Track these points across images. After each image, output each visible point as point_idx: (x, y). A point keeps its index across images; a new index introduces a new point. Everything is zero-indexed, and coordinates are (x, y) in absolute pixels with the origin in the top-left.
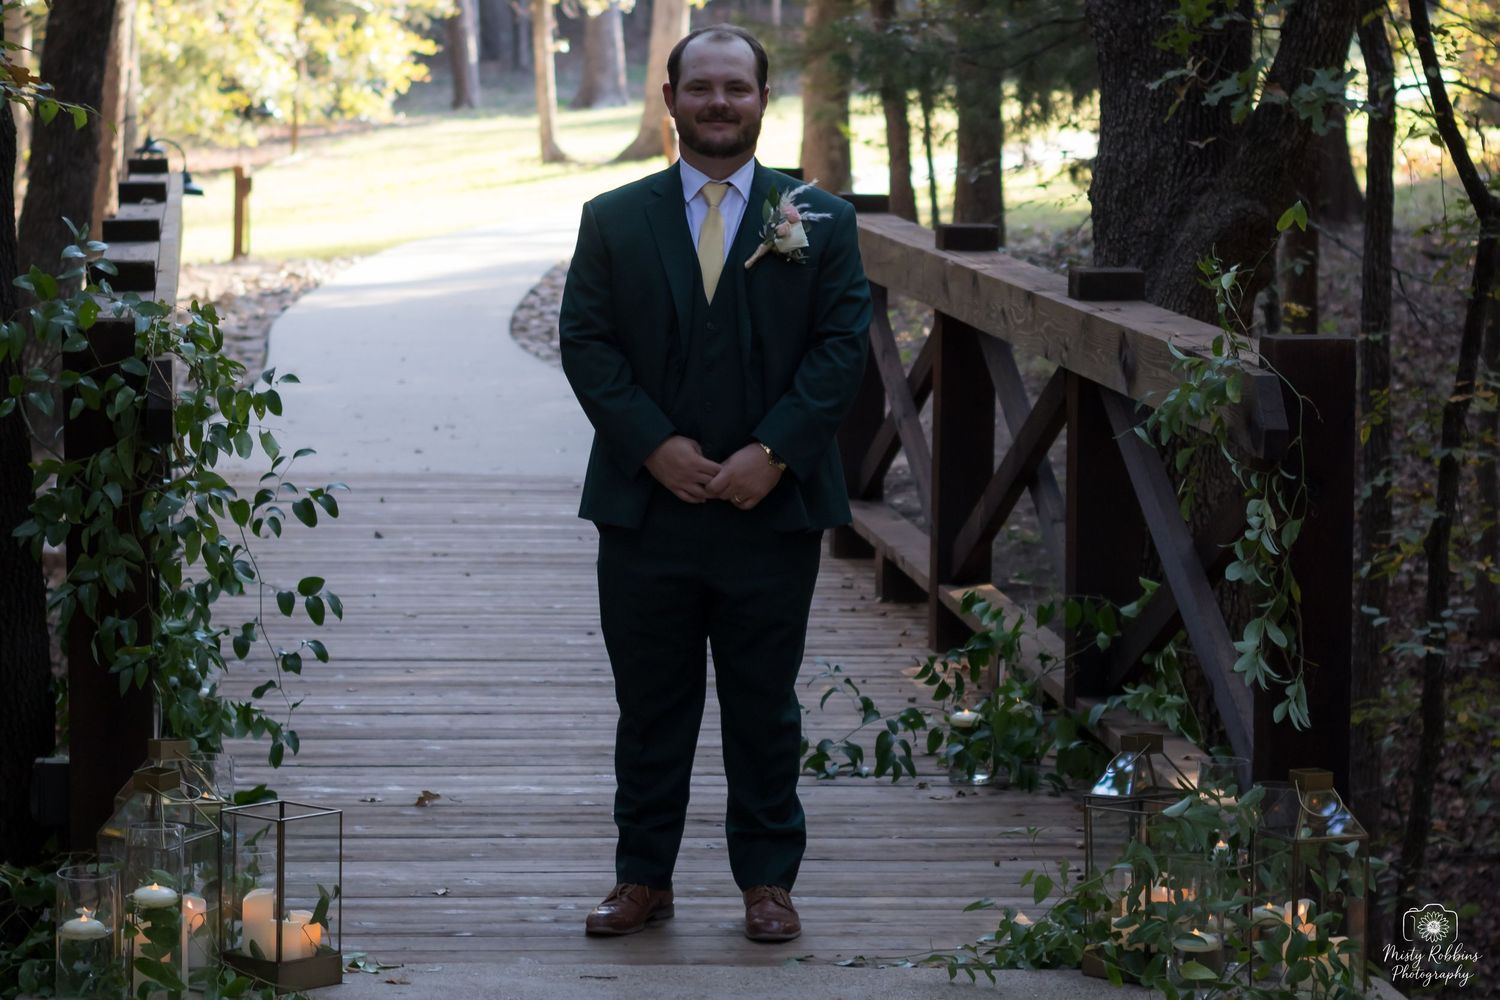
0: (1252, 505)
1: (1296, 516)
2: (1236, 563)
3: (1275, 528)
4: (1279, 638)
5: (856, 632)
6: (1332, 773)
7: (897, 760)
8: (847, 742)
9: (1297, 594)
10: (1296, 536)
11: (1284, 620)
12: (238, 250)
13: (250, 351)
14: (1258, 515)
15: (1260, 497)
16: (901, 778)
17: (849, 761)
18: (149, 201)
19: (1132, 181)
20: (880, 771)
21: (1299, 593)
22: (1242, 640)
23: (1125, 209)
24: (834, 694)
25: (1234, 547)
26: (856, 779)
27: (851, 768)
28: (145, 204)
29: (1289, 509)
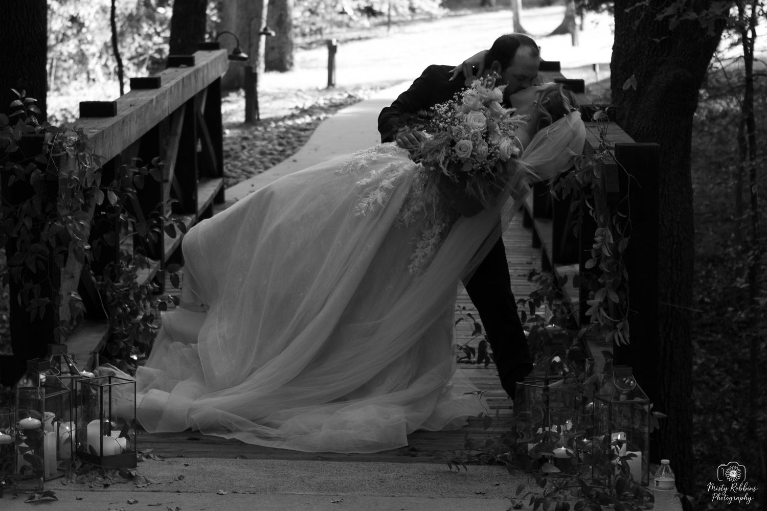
0: (599, 230)
1: (626, 236)
2: (591, 260)
3: (612, 242)
4: (614, 298)
5: (518, 287)
6: (631, 368)
7: (488, 355)
8: (467, 346)
9: (626, 276)
10: (626, 246)
11: (619, 289)
12: (330, 83)
13: (304, 136)
14: (602, 236)
15: (603, 226)
16: (490, 365)
17: (465, 355)
18: (184, 66)
19: (628, 59)
20: (479, 361)
21: (627, 276)
22: (594, 299)
23: (625, 73)
24: (461, 322)
25: (590, 252)
26: (468, 365)
27: (467, 359)
28: (182, 67)
29: (622, 232)
